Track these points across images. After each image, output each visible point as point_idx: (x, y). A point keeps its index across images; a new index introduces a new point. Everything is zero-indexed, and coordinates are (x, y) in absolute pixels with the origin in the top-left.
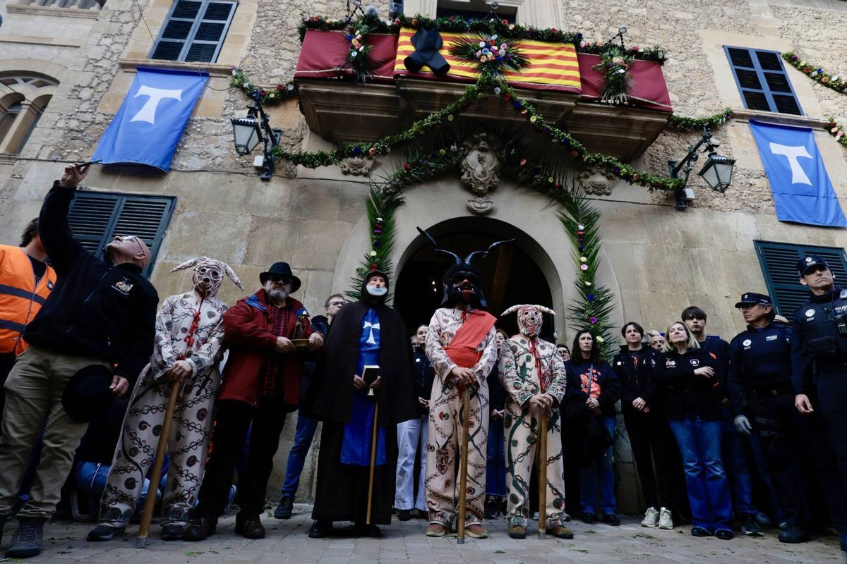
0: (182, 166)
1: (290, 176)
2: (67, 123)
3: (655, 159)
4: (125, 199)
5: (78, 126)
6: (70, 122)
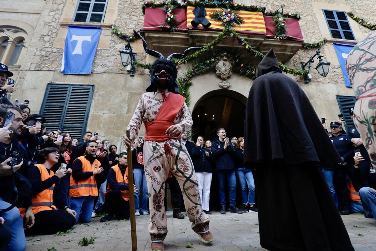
0: (95, 71)
1: (143, 74)
2: (40, 53)
3: (295, 62)
4: (72, 87)
5: (46, 54)
6: (42, 52)
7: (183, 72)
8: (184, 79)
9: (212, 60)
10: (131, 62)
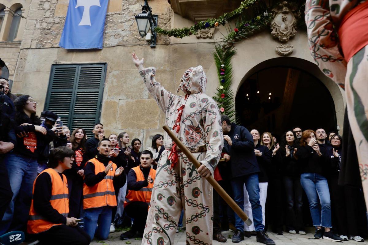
0: (106, 44)
1: (167, 44)
2: (41, 25)
4: (80, 67)
5: (47, 26)
6: (43, 25)
7: (223, 37)
8: (224, 46)
9: (266, 14)
10: (151, 28)
